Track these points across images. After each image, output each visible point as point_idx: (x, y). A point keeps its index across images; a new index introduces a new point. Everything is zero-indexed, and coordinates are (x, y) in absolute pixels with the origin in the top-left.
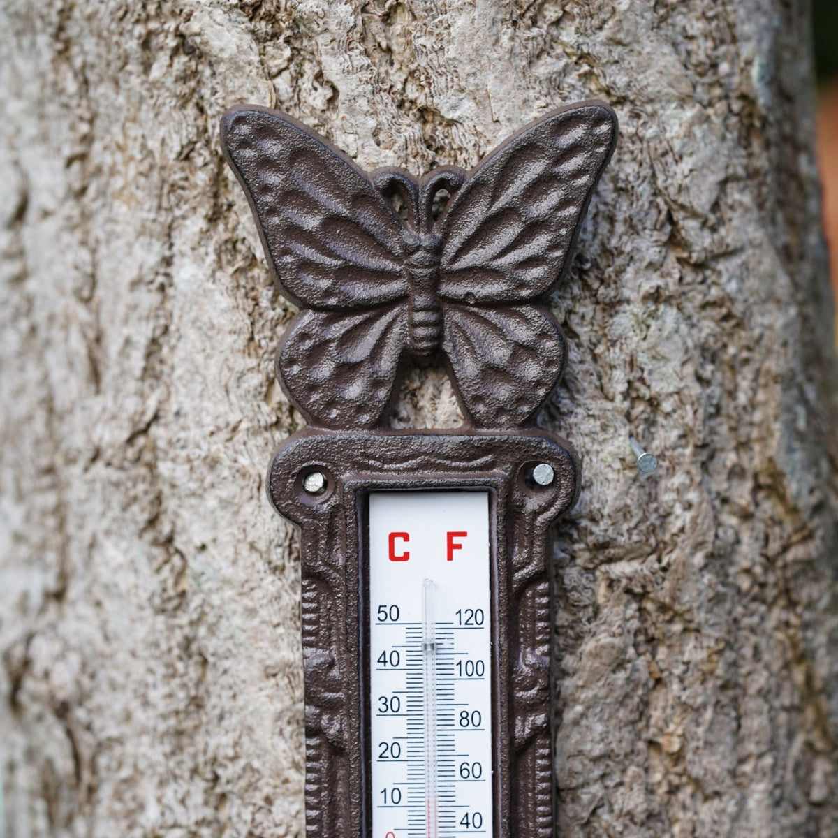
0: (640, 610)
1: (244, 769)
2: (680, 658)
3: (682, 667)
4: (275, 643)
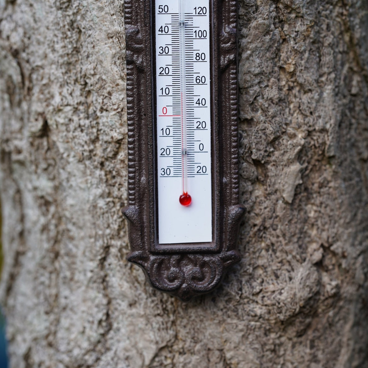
0: (277, 8)
1: (98, 80)
2: (294, 29)
3: (295, 34)
4: (112, 23)
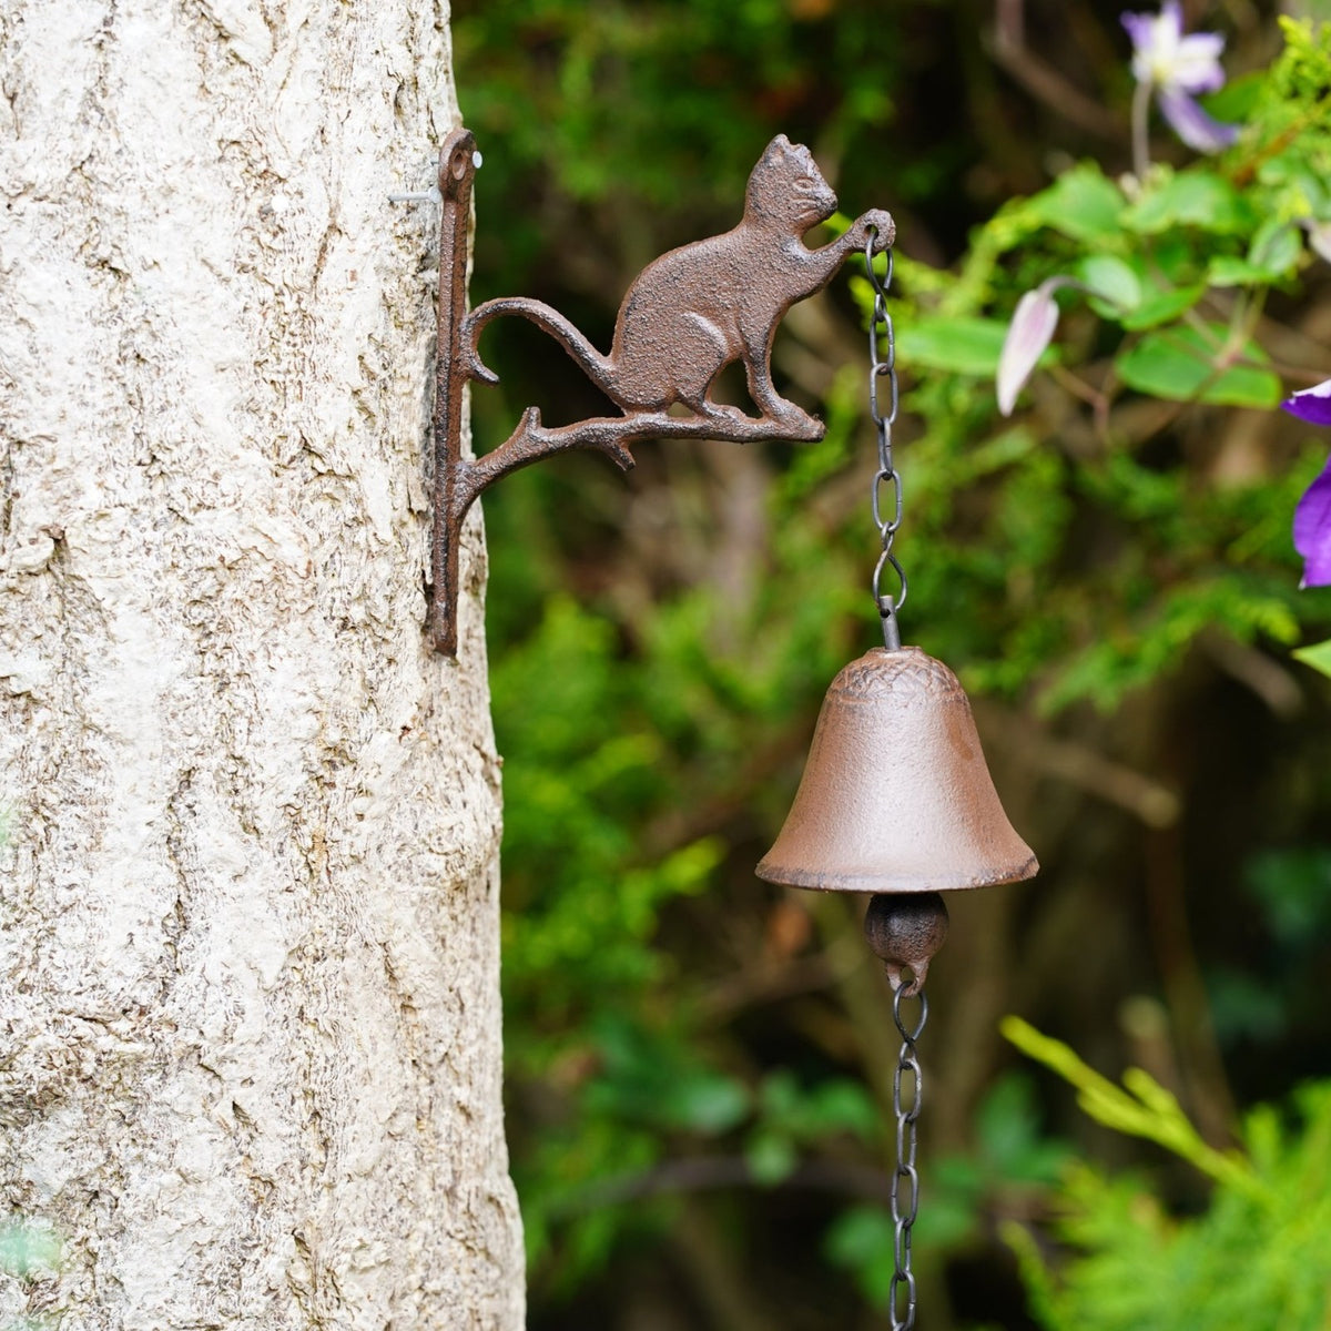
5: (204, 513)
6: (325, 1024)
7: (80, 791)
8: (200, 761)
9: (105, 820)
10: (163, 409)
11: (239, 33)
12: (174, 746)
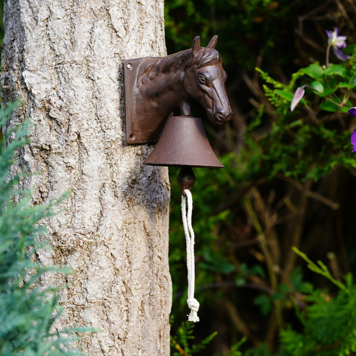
5: (109, 130)
6: (130, 238)
7: (81, 187)
8: (106, 182)
9: (86, 193)
10: (101, 108)
11: (119, 31)
12: (101, 178)
